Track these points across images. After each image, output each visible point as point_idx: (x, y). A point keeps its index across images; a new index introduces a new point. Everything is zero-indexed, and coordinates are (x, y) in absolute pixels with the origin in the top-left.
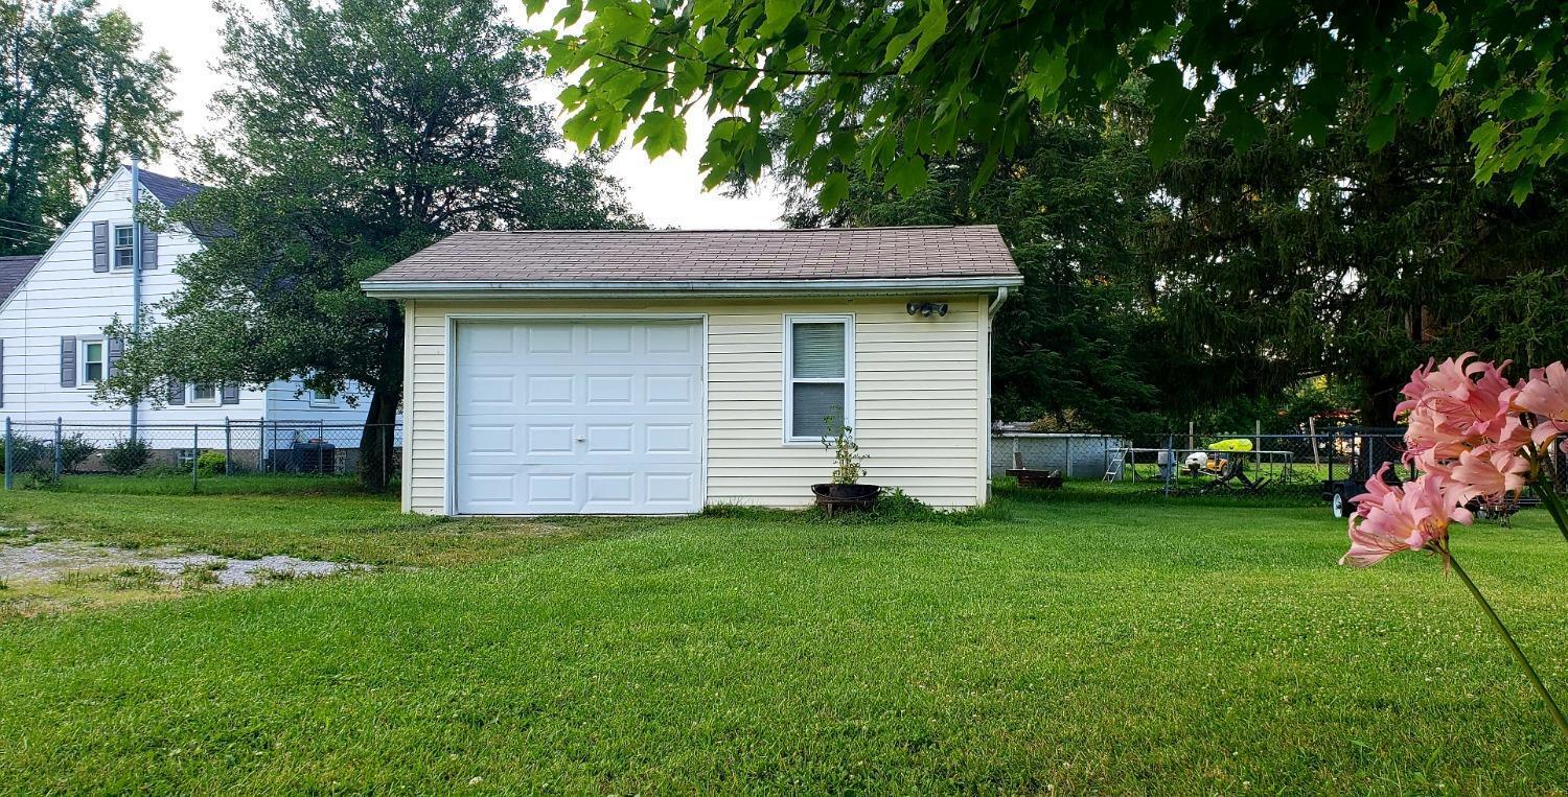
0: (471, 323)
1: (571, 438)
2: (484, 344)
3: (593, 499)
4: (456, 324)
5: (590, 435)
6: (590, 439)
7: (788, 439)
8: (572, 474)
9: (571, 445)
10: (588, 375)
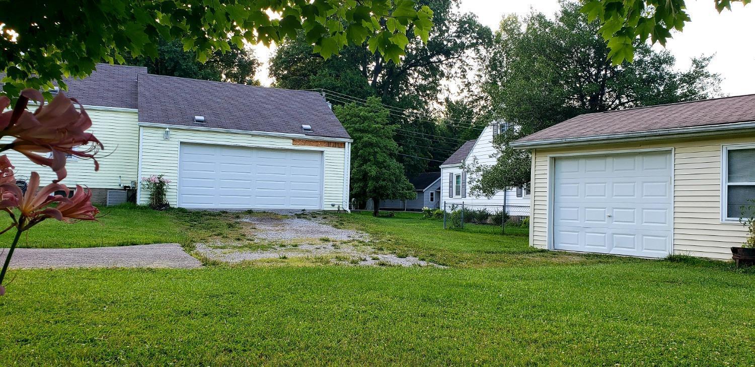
0: (561, 158)
1: (605, 214)
2: (567, 169)
3: (616, 247)
4: (555, 159)
5: (614, 213)
6: (614, 215)
7: (724, 219)
8: (605, 233)
9: (605, 218)
10: (614, 183)
